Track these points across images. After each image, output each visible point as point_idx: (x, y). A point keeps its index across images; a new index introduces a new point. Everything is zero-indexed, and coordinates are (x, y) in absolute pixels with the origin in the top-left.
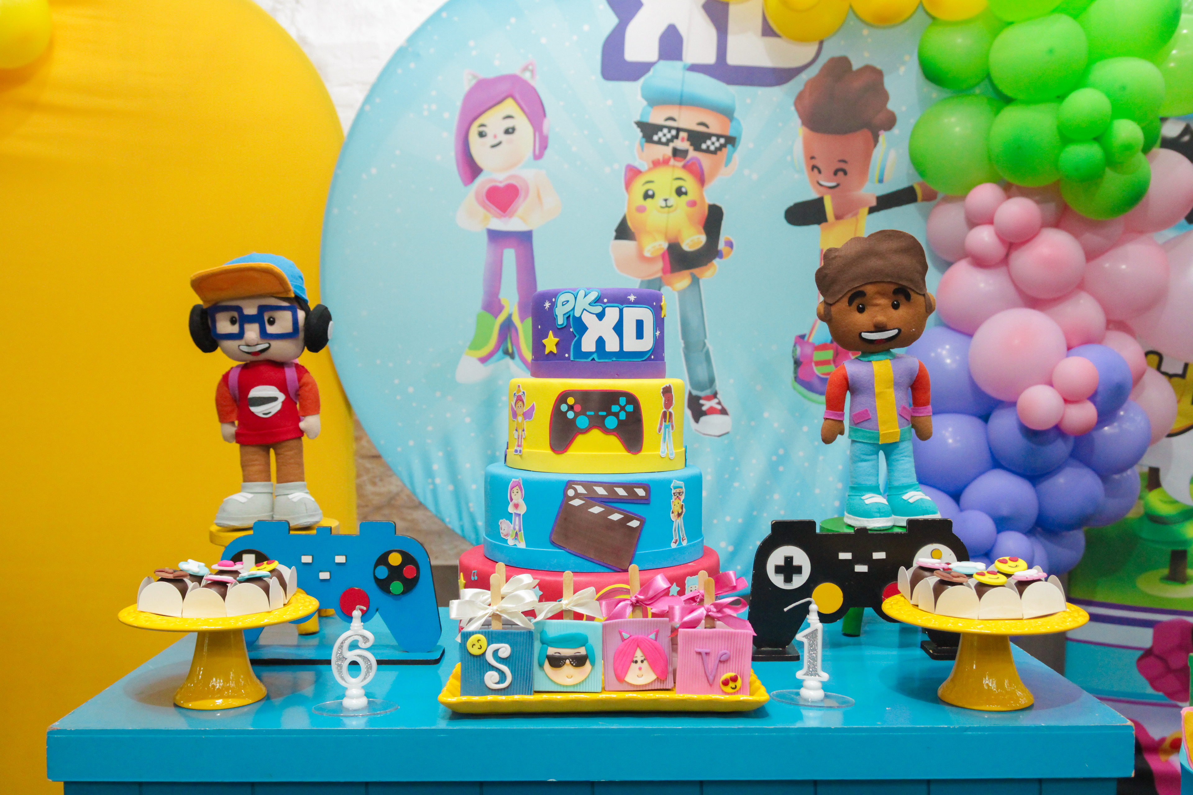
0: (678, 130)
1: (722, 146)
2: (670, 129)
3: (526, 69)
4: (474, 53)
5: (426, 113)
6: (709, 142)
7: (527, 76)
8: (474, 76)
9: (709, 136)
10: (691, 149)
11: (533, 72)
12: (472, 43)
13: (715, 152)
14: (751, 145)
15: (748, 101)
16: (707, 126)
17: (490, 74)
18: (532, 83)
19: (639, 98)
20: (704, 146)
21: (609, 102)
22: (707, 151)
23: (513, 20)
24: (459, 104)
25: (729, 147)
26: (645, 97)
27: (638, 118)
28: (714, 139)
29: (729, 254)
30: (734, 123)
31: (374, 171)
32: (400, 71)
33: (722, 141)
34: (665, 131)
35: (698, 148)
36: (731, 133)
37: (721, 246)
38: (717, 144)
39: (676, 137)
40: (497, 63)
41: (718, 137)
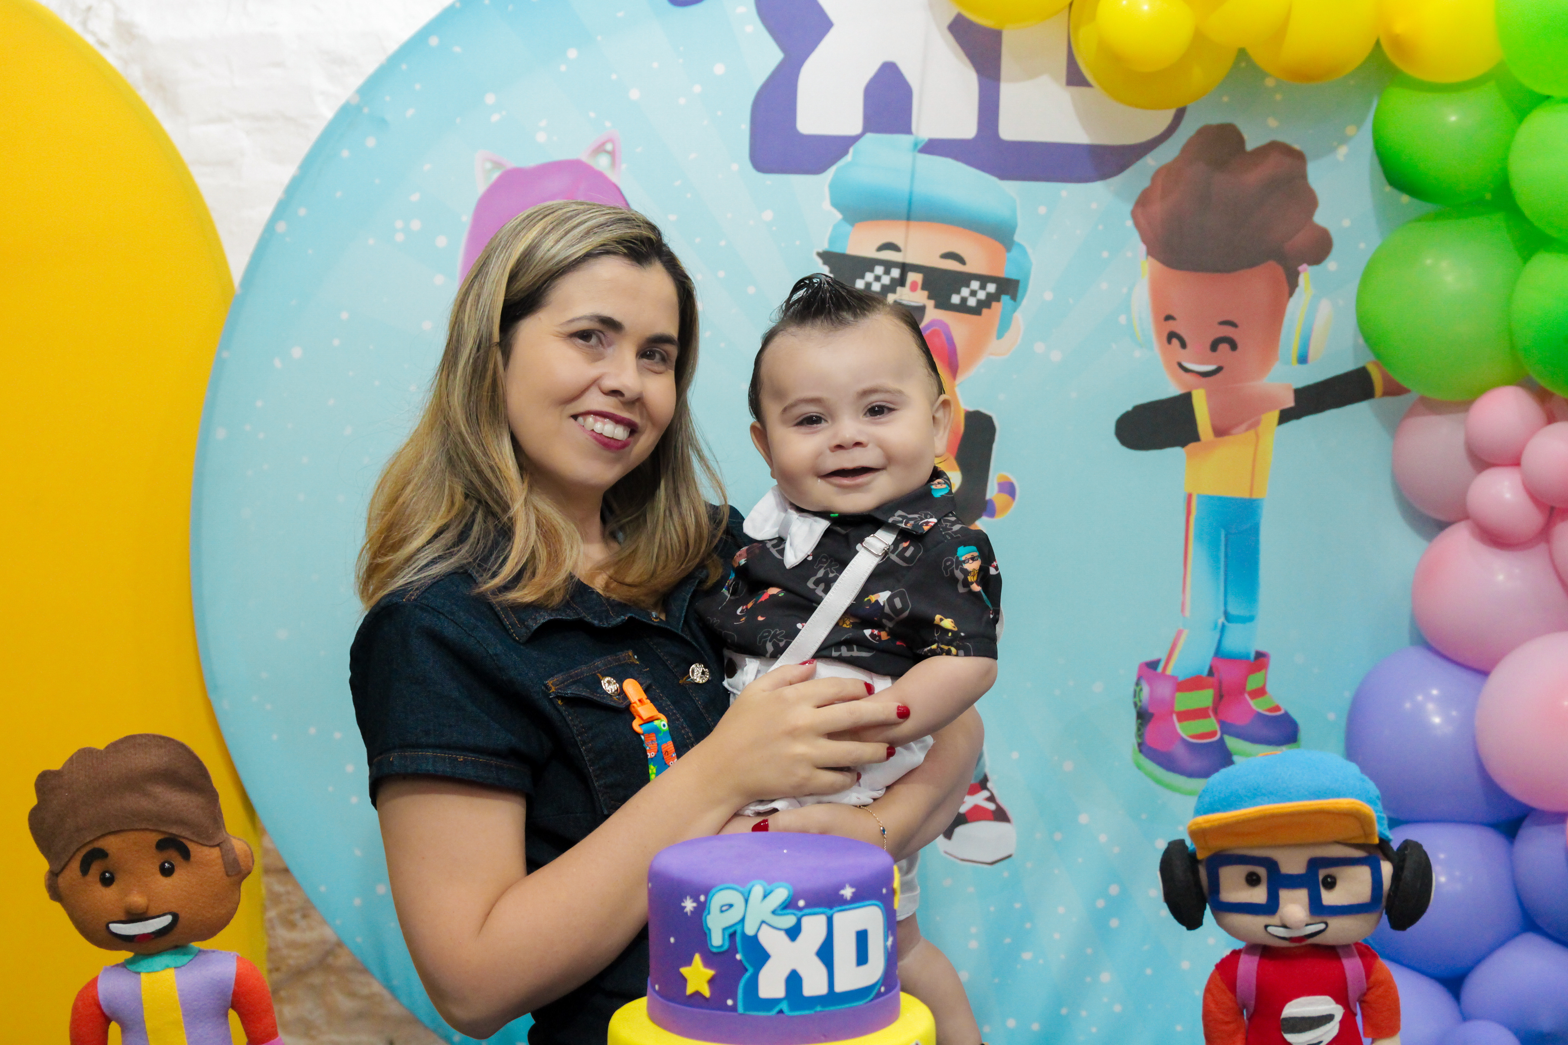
0: (905, 268)
1: (992, 299)
2: (888, 266)
3: (599, 149)
4: (495, 118)
5: (400, 237)
6: (965, 292)
7: (602, 163)
8: (497, 164)
9: (965, 279)
10: (930, 304)
11: (612, 154)
12: (490, 99)
13: (976, 311)
14: (1048, 296)
15: (1042, 210)
16: (961, 260)
17: (528, 160)
18: (614, 178)
19: (827, 205)
20: (955, 299)
21: (768, 215)
22: (963, 308)
23: (572, 54)
24: (466, 218)
25: (1005, 298)
26: (835, 205)
27: (824, 246)
28: (975, 285)
29: (1007, 507)
30: (1014, 253)
31: (297, 352)
32: (345, 153)
33: (991, 288)
34: (879, 270)
35: (943, 304)
36: (1008, 272)
37: (992, 492)
38: (982, 295)
39: (902, 282)
40: (541, 137)
41: (984, 280)
